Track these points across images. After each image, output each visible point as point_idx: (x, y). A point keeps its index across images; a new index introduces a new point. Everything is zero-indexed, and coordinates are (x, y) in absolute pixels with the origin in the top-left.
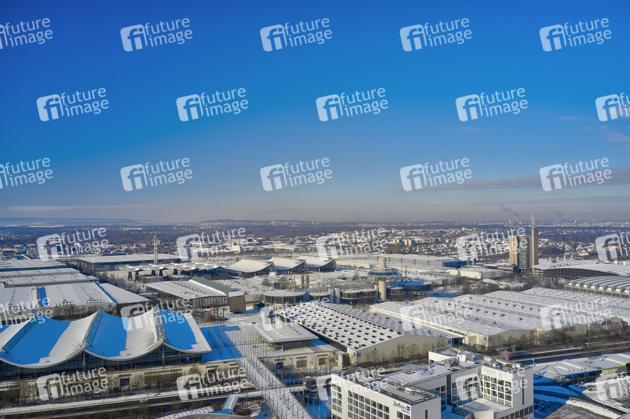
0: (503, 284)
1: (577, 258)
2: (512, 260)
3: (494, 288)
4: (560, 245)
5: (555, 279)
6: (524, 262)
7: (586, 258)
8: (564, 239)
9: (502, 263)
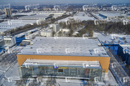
0: (5, 20)
1: (20, 13)
2: (6, 14)
3: (3, 21)
4: (16, 10)
5: (16, 17)
6: (9, 14)
7: (22, 12)
8: (17, 9)
9: (4, 15)
